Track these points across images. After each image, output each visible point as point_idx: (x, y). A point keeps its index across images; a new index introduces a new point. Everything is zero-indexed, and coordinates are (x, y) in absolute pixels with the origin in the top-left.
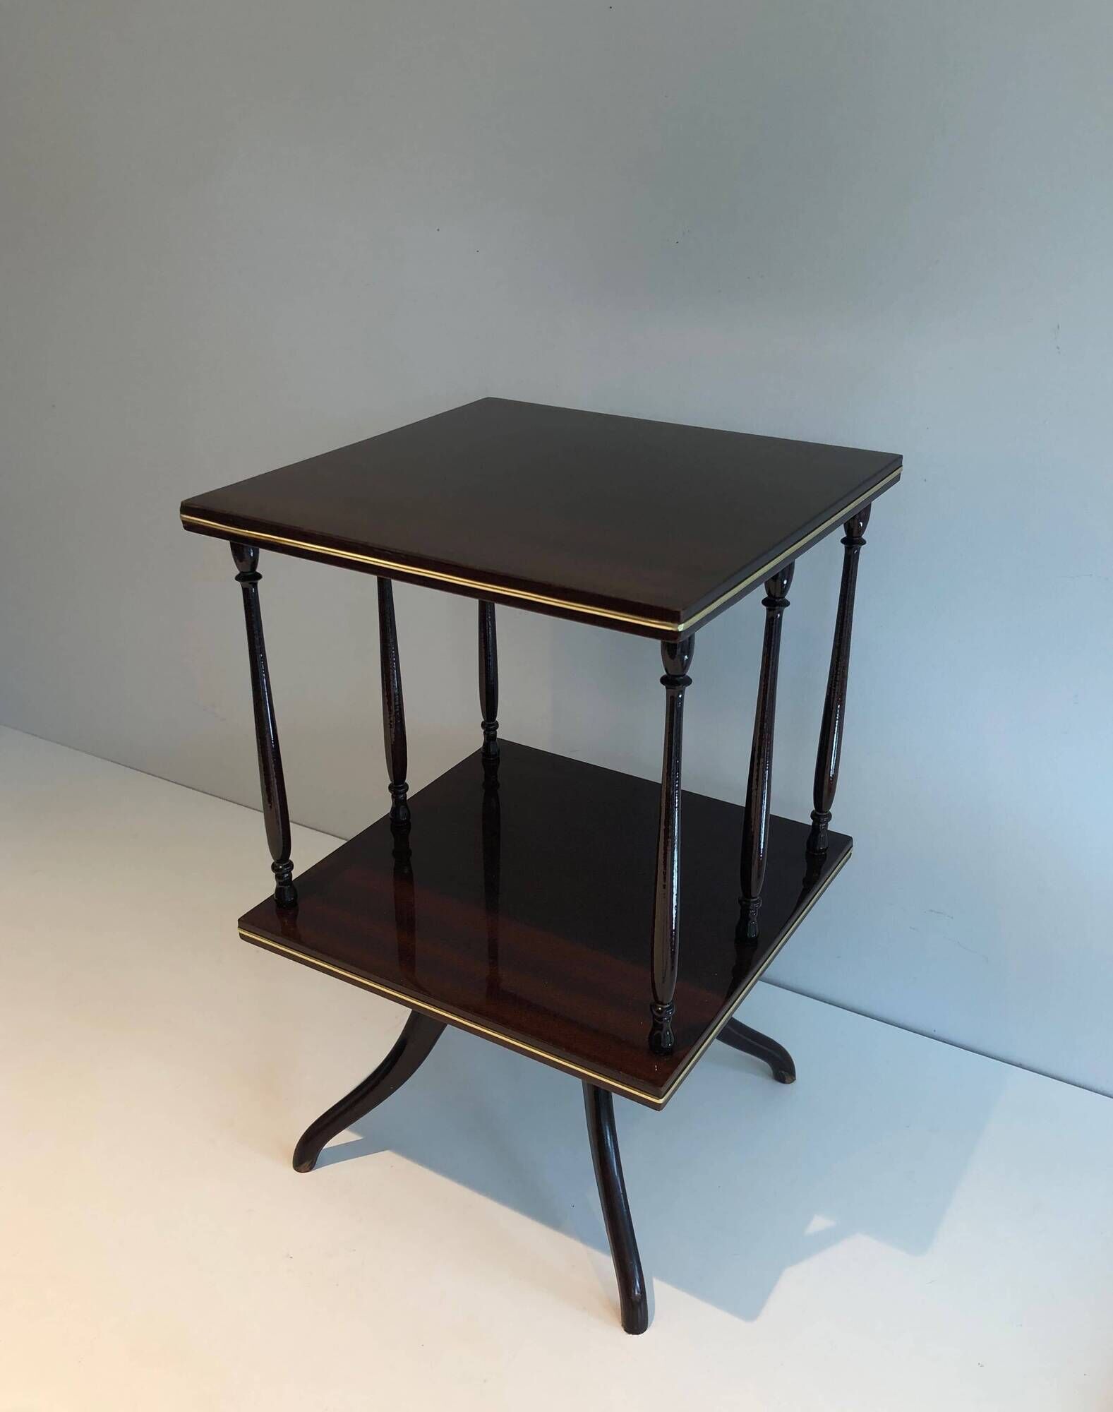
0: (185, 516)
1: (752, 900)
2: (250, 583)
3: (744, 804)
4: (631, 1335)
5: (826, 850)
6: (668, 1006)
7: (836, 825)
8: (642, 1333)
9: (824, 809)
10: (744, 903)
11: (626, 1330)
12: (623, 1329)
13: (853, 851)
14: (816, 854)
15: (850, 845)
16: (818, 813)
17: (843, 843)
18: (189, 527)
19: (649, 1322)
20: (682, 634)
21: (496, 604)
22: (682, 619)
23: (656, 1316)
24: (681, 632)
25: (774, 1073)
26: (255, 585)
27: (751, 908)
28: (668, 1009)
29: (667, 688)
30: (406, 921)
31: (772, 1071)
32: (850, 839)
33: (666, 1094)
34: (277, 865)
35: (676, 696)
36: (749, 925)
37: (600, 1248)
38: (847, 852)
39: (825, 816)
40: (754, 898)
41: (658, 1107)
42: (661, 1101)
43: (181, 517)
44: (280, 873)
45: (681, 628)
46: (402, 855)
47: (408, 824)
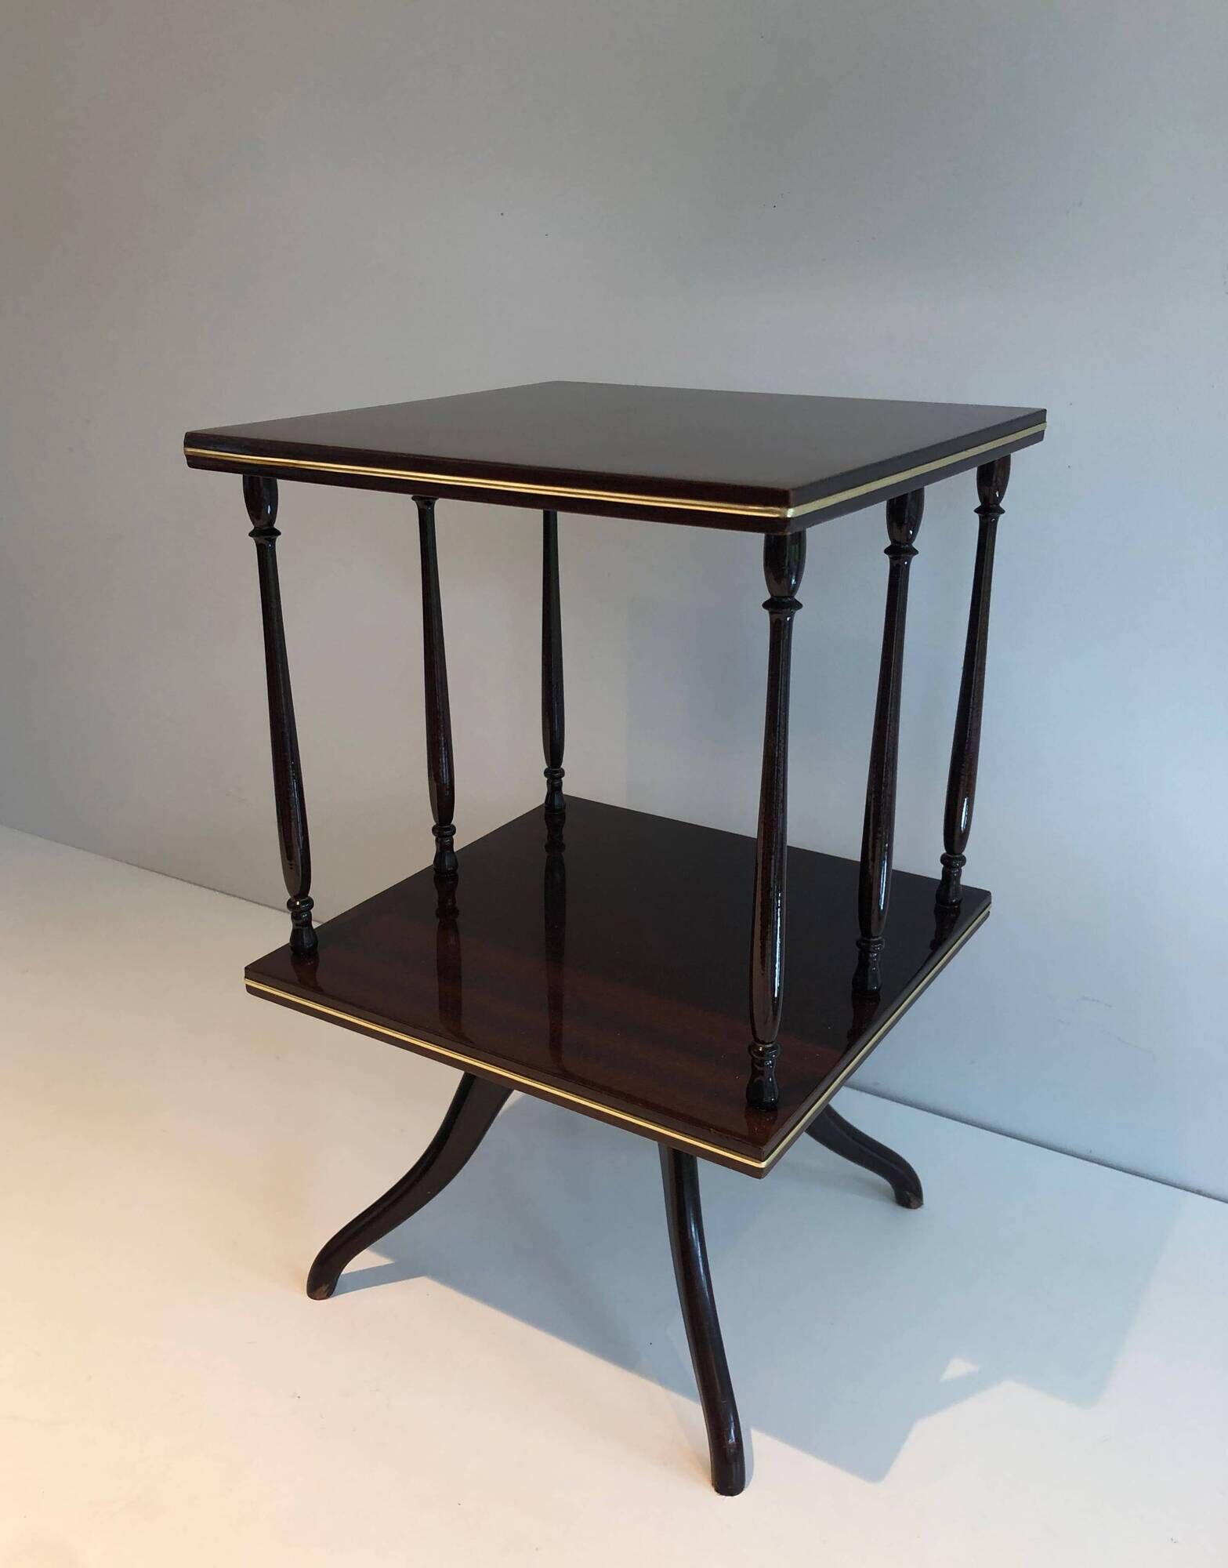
0: (189, 450)
1: (872, 940)
2: (266, 539)
3: (858, 859)
4: (724, 1497)
5: (960, 902)
6: (770, 1045)
7: (969, 877)
8: (738, 1494)
9: (957, 851)
10: (863, 944)
11: (717, 1491)
12: (713, 1489)
13: (992, 909)
14: (948, 907)
15: (987, 903)
16: (950, 856)
17: (981, 898)
18: (194, 462)
19: (746, 1483)
20: (792, 521)
21: (558, 513)
22: (791, 502)
23: (756, 1472)
24: (790, 518)
25: (896, 1194)
26: (273, 542)
27: (872, 950)
28: (772, 1049)
29: (771, 613)
30: (449, 970)
31: (893, 1193)
32: (989, 892)
33: (768, 1156)
34: (294, 900)
35: (782, 619)
36: (869, 970)
37: (684, 1392)
38: (984, 909)
39: (959, 859)
40: (874, 938)
41: (758, 1174)
42: (763, 1165)
43: (185, 452)
44: (299, 910)
45: (790, 513)
46: (447, 915)
47: (455, 877)
